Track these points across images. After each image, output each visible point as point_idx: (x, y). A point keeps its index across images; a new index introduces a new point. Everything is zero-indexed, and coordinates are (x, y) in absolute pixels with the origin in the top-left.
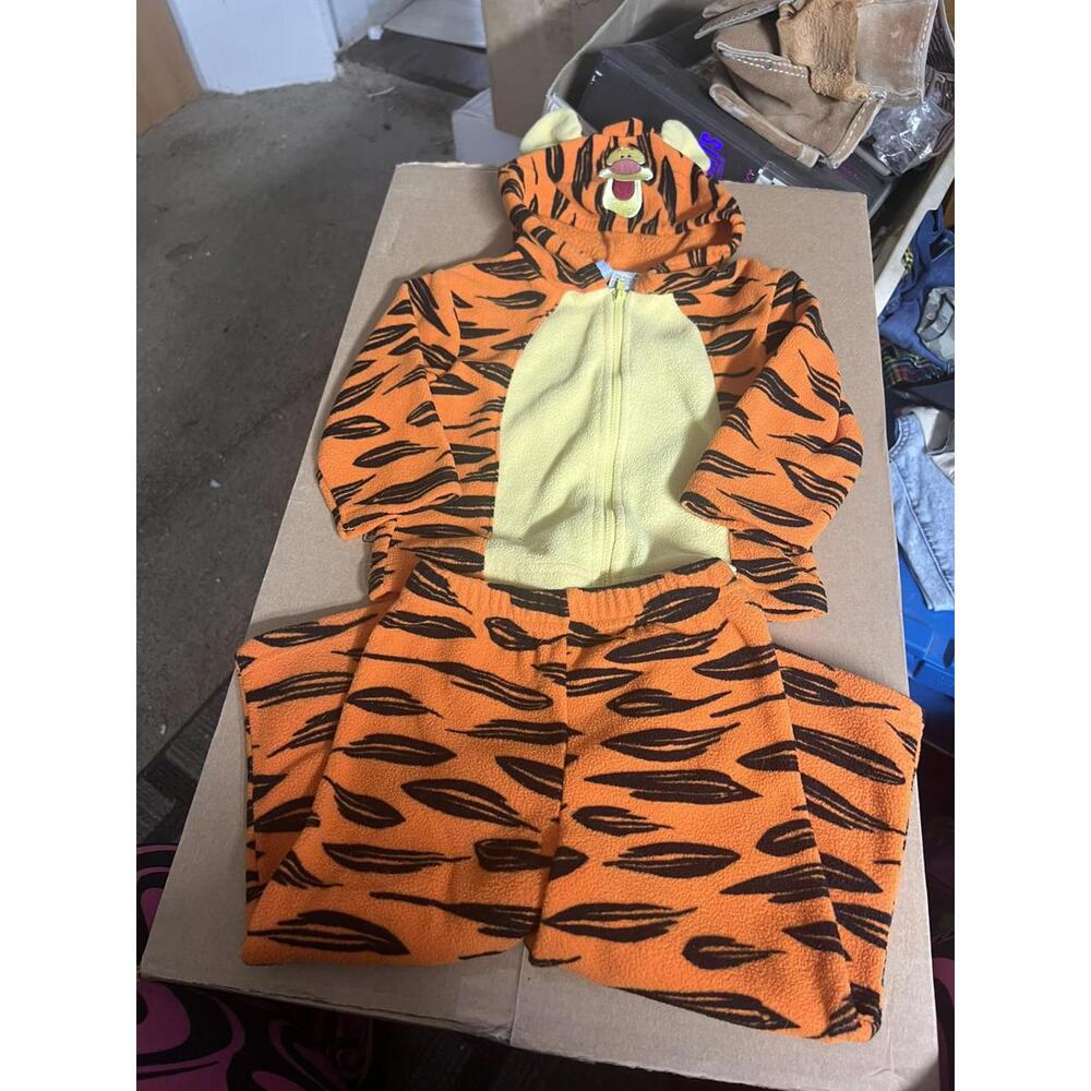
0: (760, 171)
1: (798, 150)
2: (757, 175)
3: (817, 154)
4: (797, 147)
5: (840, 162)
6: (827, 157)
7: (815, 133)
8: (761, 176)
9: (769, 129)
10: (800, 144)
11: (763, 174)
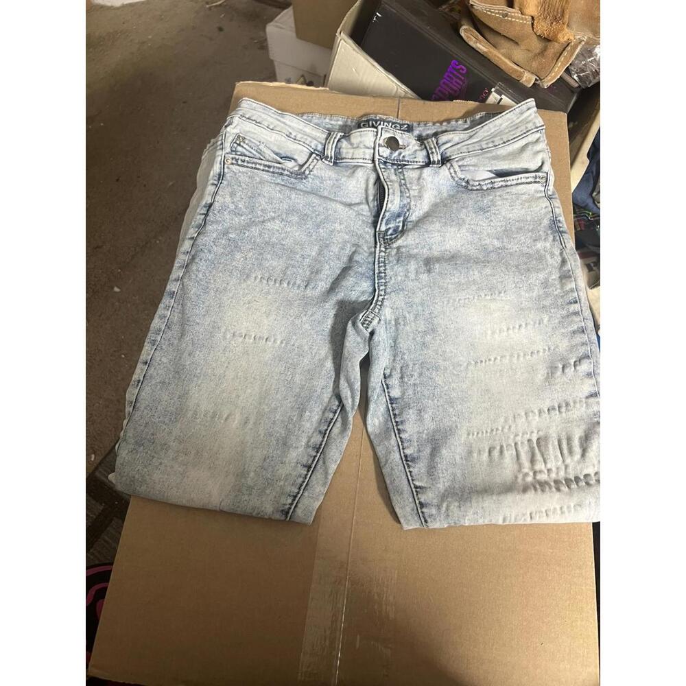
0: (493, 90)
1: (521, 75)
2: (490, 92)
3: (534, 78)
4: (521, 73)
5: (549, 84)
6: (541, 80)
7: (534, 63)
8: (493, 93)
9: (501, 60)
10: (522, 70)
11: (495, 91)
